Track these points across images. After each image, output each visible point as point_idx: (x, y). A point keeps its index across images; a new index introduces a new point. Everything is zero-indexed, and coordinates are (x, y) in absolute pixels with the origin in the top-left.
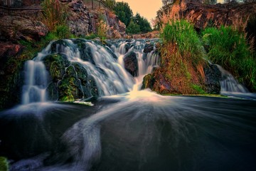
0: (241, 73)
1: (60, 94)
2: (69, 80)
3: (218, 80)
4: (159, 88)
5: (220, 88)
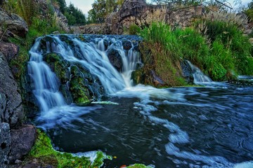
0: (205, 67)
1: (73, 96)
2: (79, 81)
3: (190, 73)
4: (154, 83)
5: (193, 79)
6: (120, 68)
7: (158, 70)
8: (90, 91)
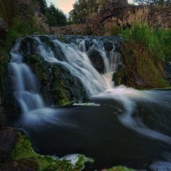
1: (54, 98)
2: (59, 82)
4: (136, 84)
6: (101, 69)
7: (140, 72)
8: (71, 93)
